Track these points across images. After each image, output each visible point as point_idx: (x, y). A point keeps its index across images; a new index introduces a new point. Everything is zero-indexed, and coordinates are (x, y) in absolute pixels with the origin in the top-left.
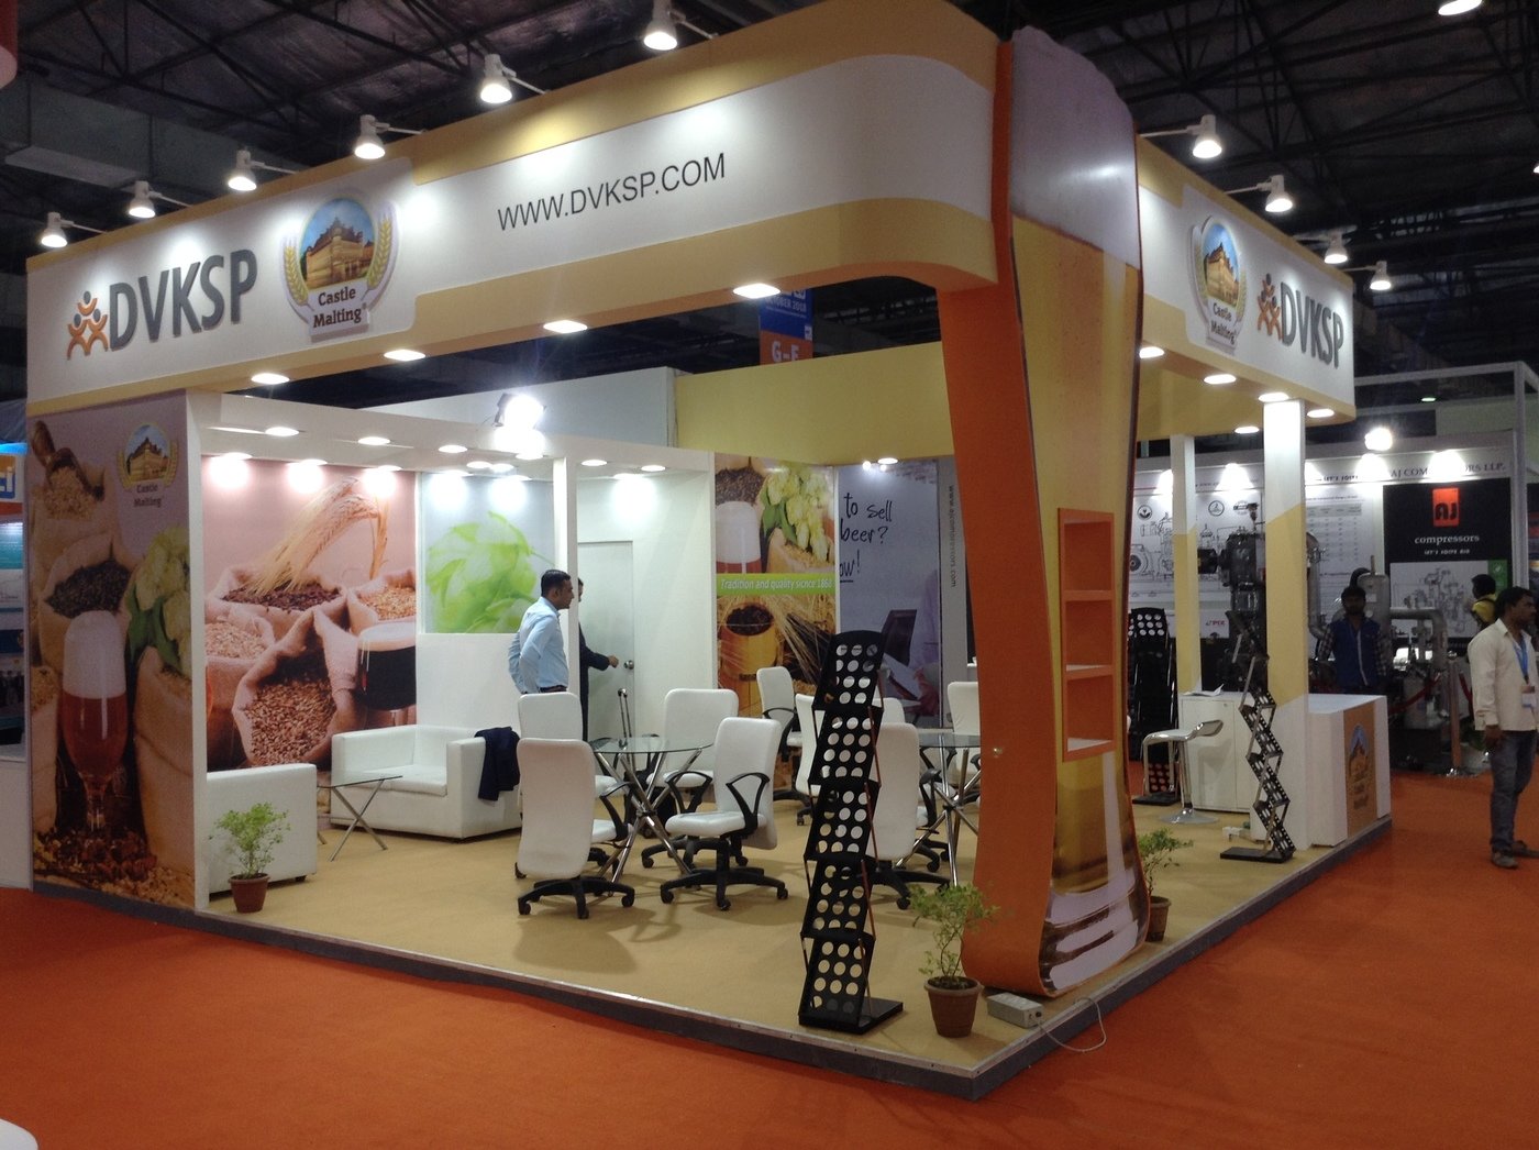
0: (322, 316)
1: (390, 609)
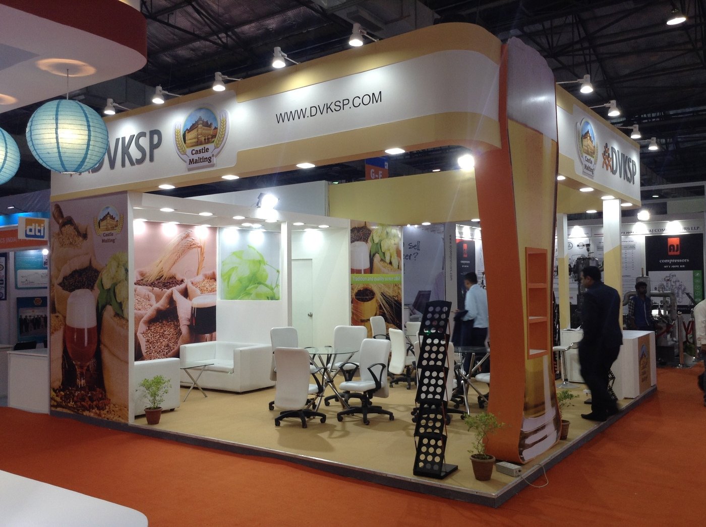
0: (193, 159)
1: (205, 289)
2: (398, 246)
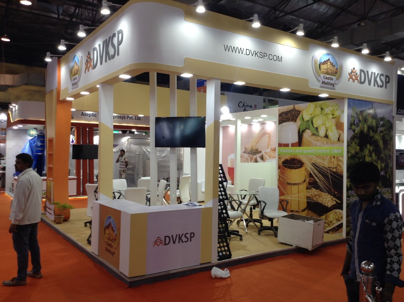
2: (339, 119)
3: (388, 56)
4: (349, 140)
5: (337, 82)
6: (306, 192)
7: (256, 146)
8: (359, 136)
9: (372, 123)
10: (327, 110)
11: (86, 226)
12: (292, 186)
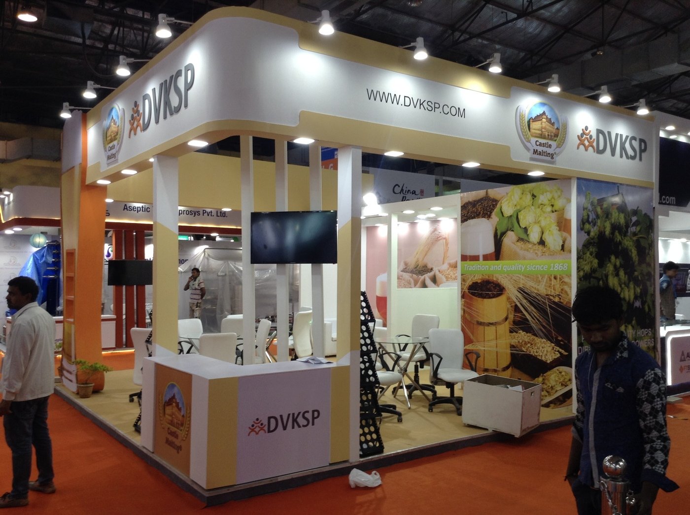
2: (563, 214)
3: (643, 107)
4: (580, 248)
5: (557, 150)
6: (510, 337)
7: (423, 259)
8: (596, 240)
9: (618, 219)
10: (543, 199)
11: (132, 400)
12: (486, 327)
